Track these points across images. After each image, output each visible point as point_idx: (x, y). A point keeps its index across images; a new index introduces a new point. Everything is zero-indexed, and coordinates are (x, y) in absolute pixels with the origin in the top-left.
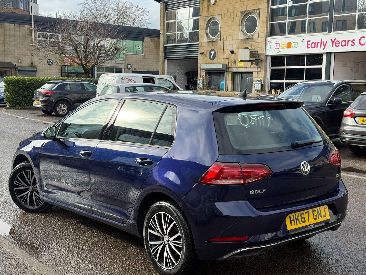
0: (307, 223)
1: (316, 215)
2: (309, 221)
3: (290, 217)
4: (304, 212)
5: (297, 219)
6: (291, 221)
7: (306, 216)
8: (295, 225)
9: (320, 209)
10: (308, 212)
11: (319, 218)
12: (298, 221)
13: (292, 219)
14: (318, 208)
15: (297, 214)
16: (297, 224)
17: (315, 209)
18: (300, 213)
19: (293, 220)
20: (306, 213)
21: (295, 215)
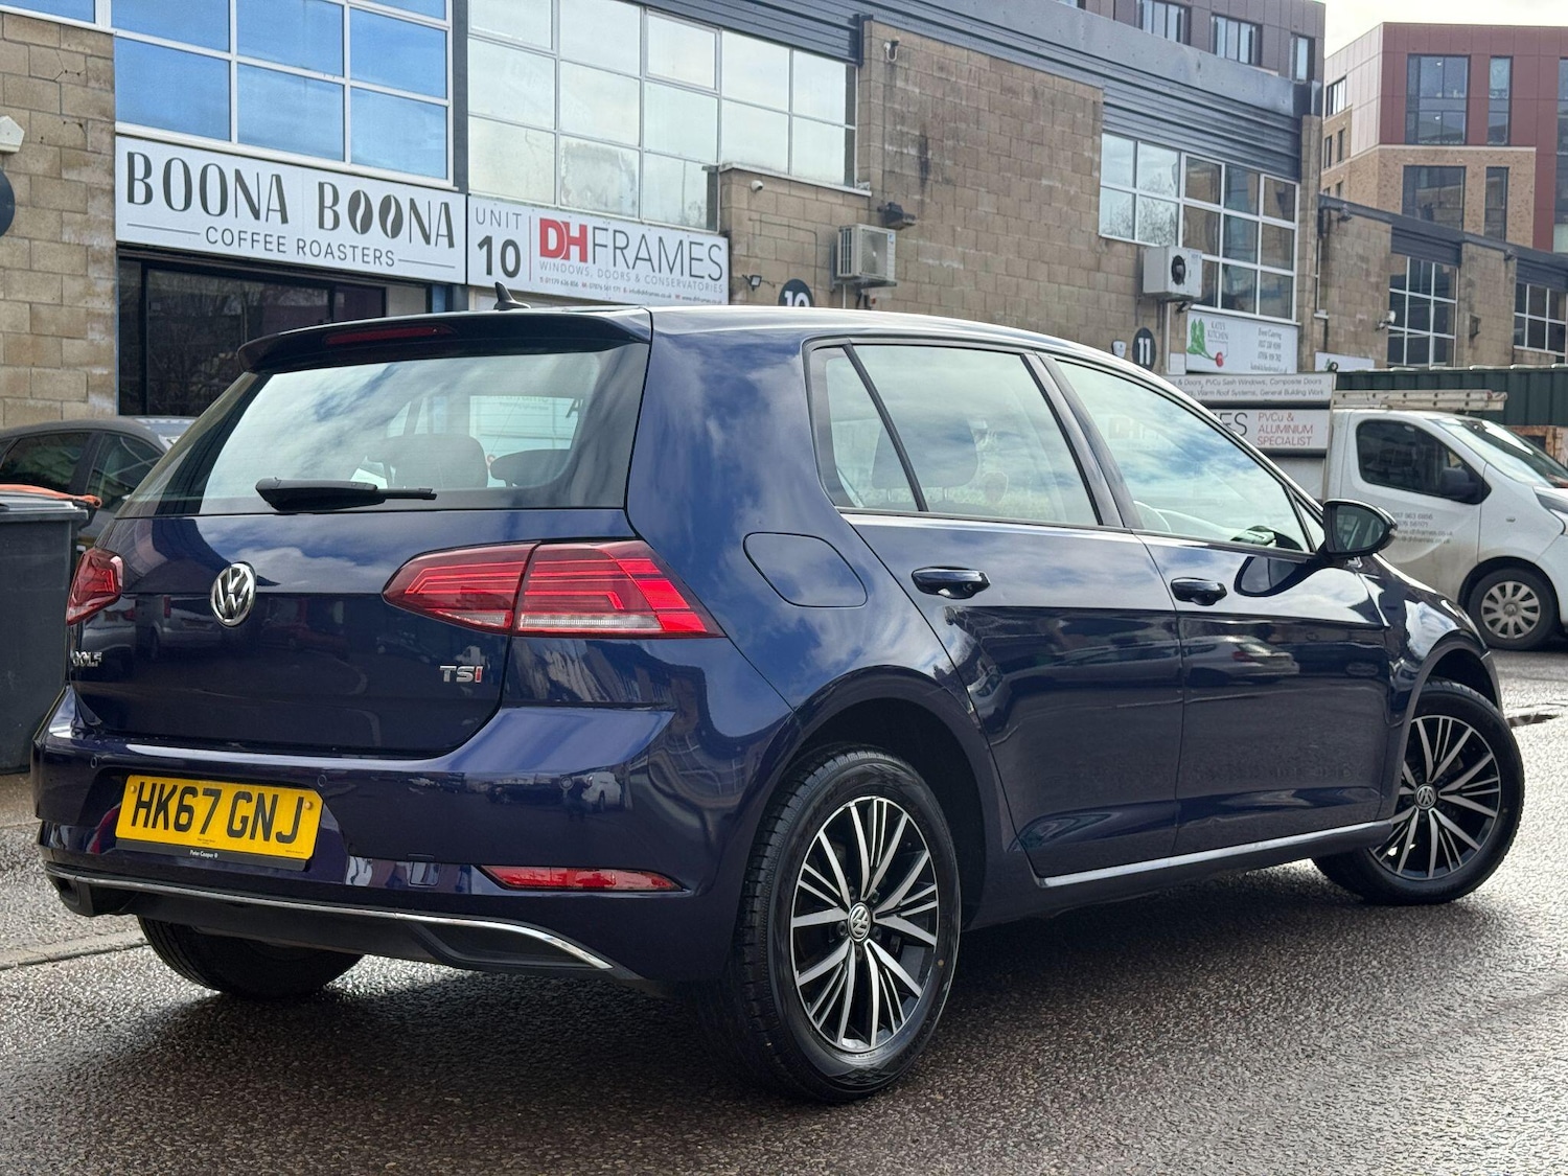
0: (191, 838)
1: (244, 820)
2: (203, 831)
3: (142, 785)
4: (201, 785)
5: (163, 807)
6: (140, 804)
7: (201, 804)
8: (146, 825)
9: (275, 798)
10: (216, 794)
11: (252, 837)
12: (161, 816)
13: (146, 797)
14: (269, 792)
15: (169, 783)
16: (154, 826)
17: (255, 791)
18: (182, 784)
19: (148, 805)
20: (207, 792)
21: (163, 787)
